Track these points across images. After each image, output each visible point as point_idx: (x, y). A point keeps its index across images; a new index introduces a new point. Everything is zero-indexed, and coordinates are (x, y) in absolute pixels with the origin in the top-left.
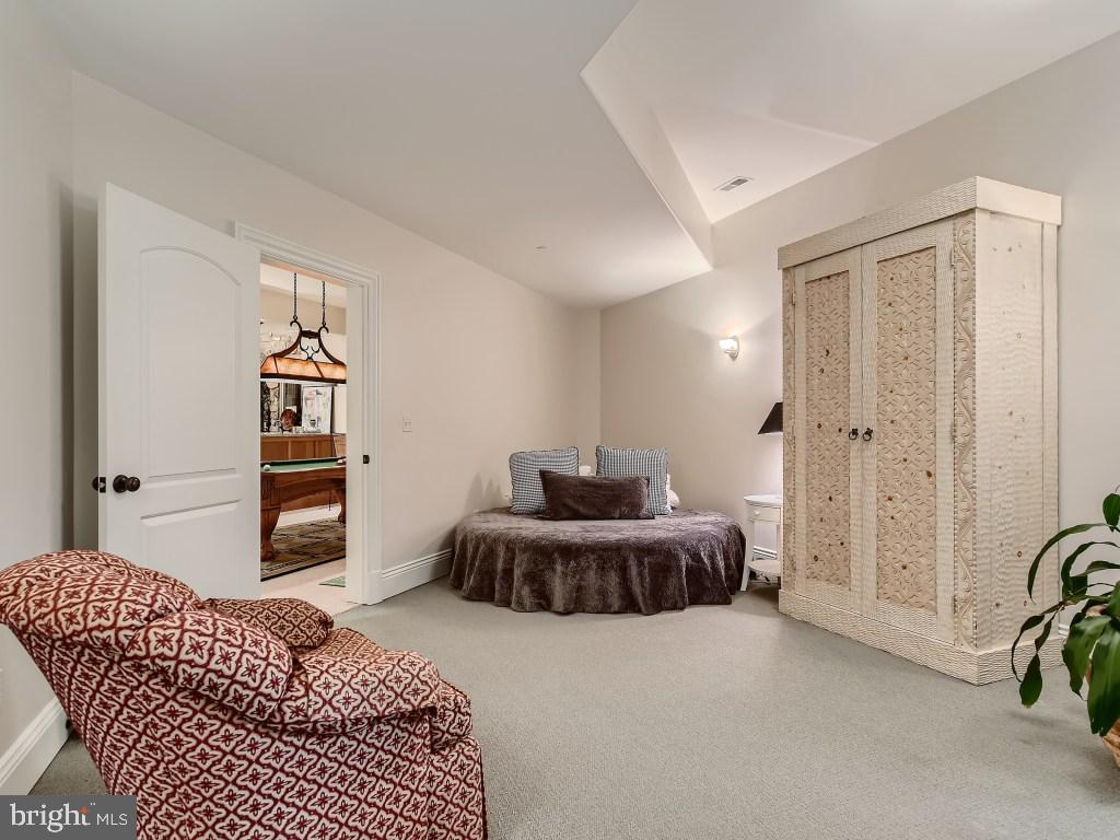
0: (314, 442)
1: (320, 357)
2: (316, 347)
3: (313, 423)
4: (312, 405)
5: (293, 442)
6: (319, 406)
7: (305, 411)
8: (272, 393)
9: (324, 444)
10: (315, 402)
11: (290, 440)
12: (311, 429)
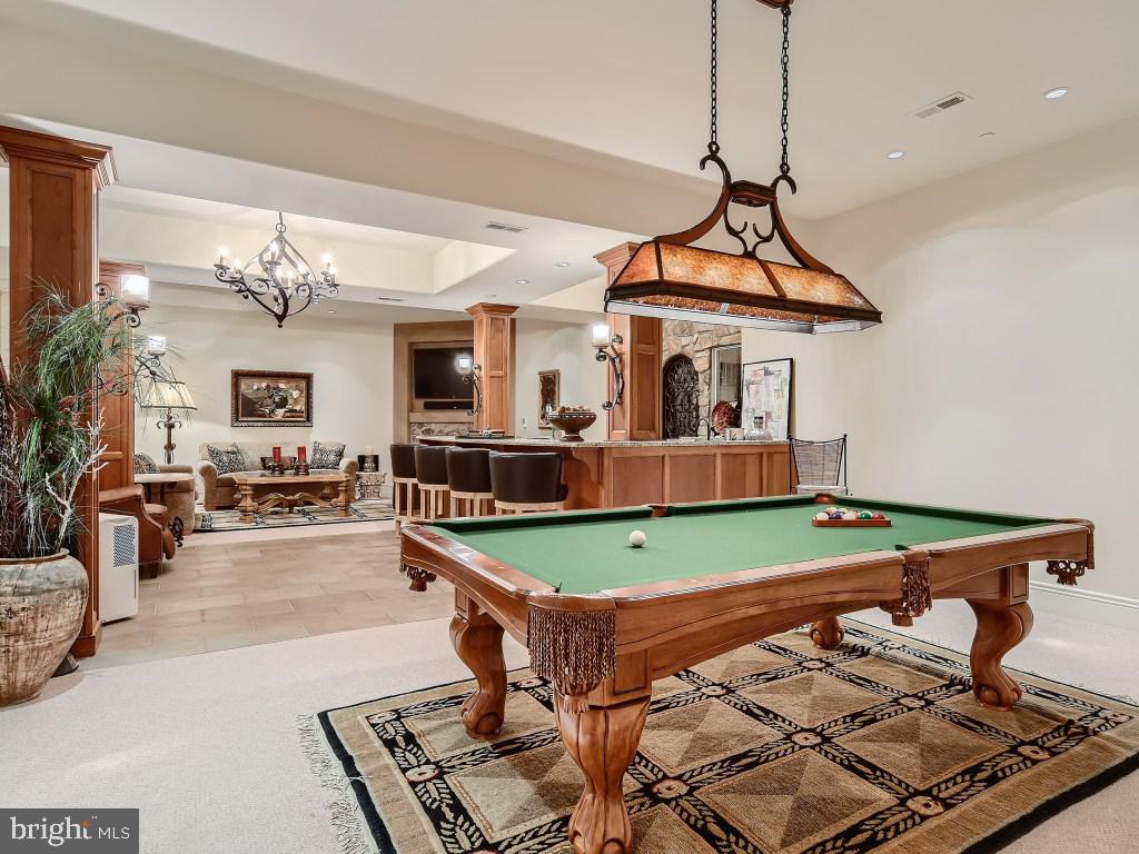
0: (761, 454)
1: (775, 251)
2: (766, 227)
3: (759, 421)
4: (757, 392)
5: (724, 455)
6: (769, 395)
7: (748, 402)
8: (701, 377)
9: (777, 458)
10: (762, 388)
11: (719, 452)
12: (756, 432)
